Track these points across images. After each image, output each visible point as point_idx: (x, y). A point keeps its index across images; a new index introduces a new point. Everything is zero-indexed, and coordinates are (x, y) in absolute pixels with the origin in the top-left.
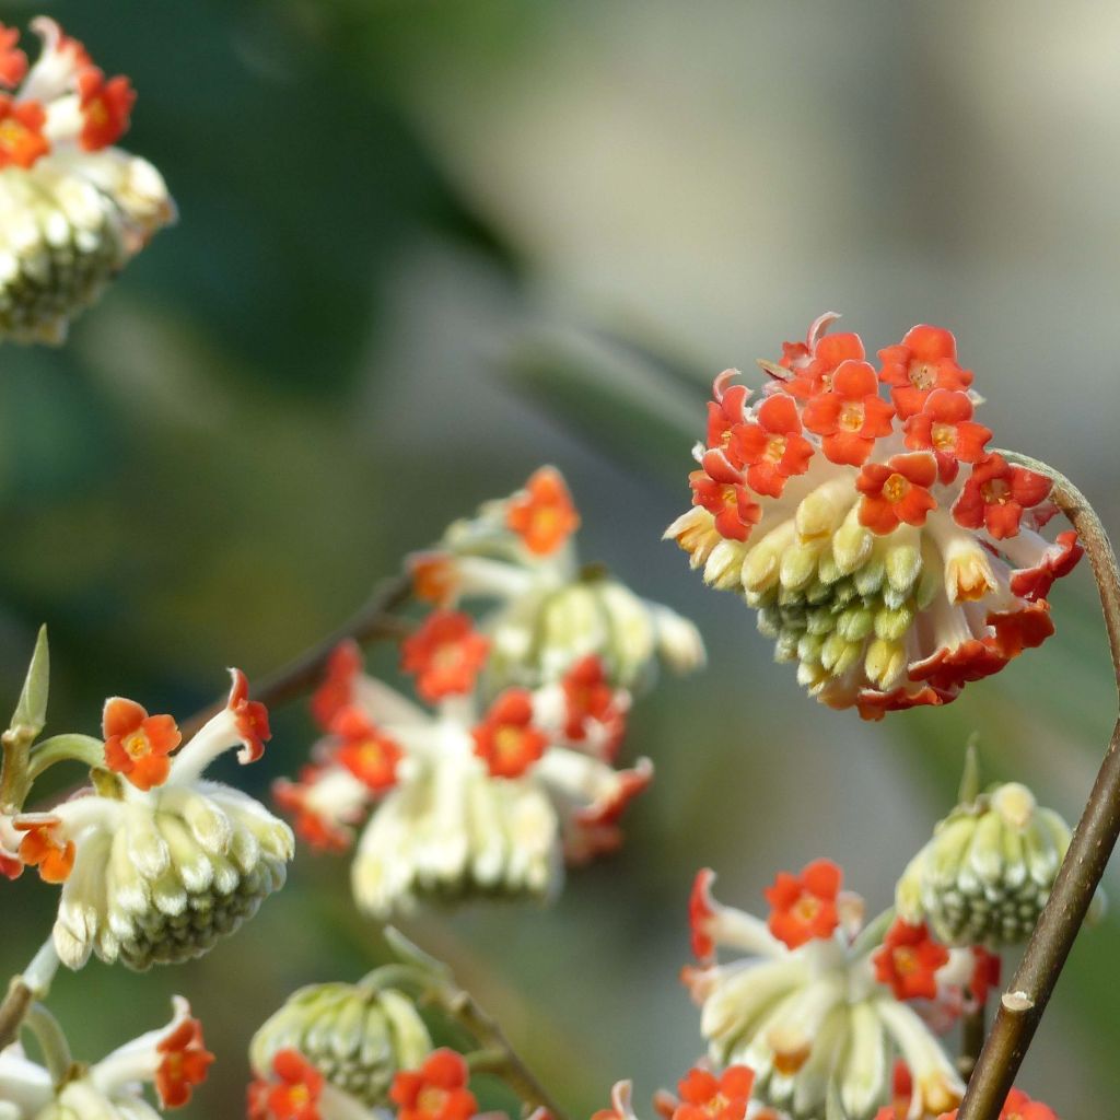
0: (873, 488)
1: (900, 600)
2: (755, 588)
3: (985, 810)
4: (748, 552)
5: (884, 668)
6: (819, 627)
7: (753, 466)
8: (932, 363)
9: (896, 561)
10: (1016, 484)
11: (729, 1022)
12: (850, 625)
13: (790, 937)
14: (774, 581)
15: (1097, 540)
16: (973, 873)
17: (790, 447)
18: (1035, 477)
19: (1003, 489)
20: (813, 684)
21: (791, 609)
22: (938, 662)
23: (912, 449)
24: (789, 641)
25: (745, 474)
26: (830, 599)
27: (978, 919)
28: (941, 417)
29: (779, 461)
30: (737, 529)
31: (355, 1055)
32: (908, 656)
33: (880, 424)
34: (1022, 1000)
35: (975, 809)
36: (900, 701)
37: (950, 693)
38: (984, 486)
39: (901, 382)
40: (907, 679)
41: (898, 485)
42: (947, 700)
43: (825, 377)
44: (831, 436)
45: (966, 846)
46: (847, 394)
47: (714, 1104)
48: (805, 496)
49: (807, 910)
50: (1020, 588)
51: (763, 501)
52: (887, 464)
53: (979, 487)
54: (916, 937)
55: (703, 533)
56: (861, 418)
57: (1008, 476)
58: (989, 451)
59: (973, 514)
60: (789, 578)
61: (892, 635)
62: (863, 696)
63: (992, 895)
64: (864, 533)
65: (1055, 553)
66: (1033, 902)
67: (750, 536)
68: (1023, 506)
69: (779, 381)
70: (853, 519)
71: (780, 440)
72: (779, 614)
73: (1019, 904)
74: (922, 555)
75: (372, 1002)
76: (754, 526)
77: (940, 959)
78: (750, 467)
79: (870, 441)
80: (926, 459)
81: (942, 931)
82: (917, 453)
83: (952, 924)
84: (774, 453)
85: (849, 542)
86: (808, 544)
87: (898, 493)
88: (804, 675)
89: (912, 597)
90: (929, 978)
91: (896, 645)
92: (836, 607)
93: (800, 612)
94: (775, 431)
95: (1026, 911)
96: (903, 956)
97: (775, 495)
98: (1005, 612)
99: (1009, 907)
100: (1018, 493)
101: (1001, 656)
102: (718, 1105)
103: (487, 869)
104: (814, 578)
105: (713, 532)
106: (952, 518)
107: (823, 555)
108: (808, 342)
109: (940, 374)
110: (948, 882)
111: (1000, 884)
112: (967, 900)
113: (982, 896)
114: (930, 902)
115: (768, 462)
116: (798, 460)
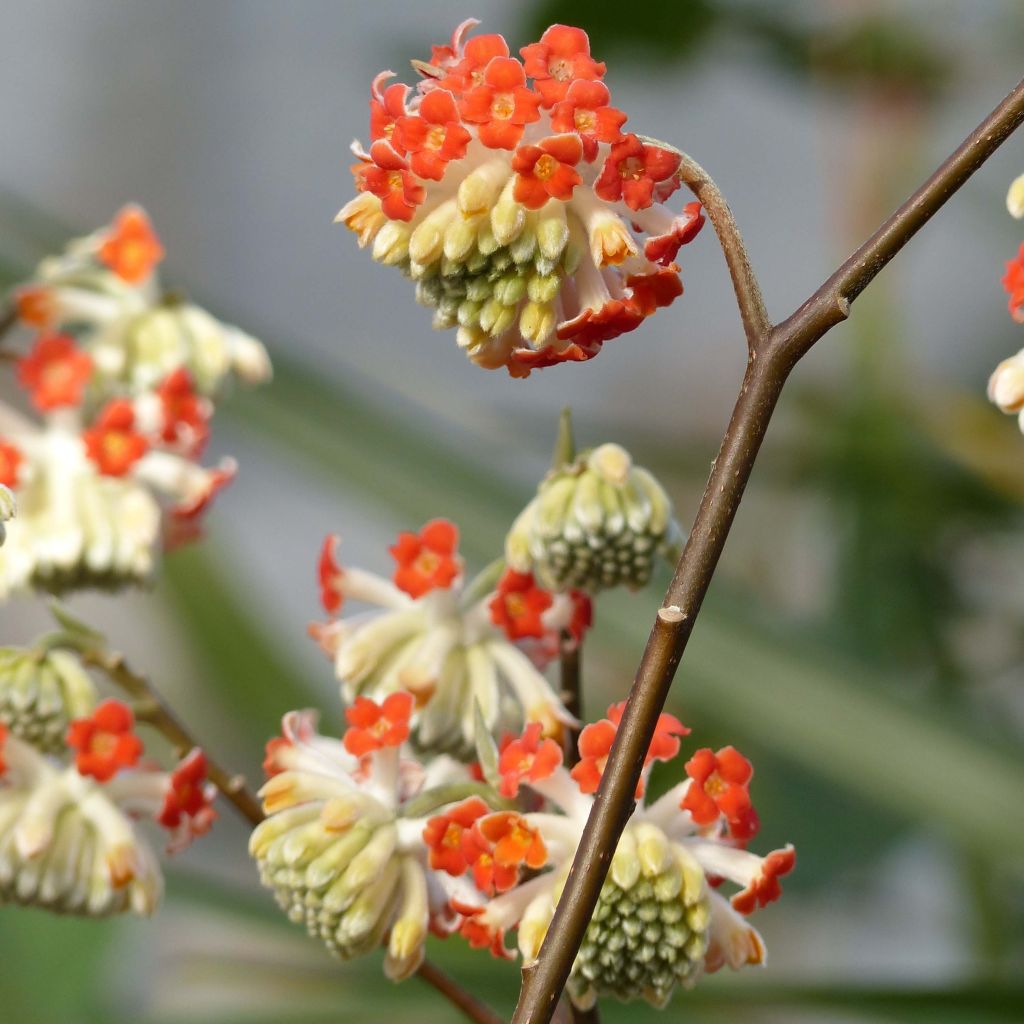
0: (526, 168)
1: (550, 267)
2: (421, 262)
3: (583, 469)
4: (414, 229)
5: (536, 329)
6: (478, 294)
7: (415, 154)
8: (568, 58)
9: (547, 232)
10: (649, 160)
11: (361, 665)
12: (506, 291)
13: (412, 588)
14: (439, 253)
15: (721, 209)
16: (577, 523)
17: (449, 135)
18: (666, 154)
19: (636, 166)
20: (470, 347)
21: (451, 279)
22: (584, 321)
23: (559, 131)
24: (449, 309)
25: (408, 159)
26: (486, 270)
27: (581, 565)
28: (582, 104)
29: (440, 148)
30: (401, 211)
31: (32, 708)
32: (556, 317)
33: (529, 110)
34: (676, 613)
35: (575, 468)
36: (549, 358)
37: (592, 349)
38: (621, 163)
39: (543, 74)
40: (556, 339)
41: (547, 165)
42: (591, 355)
43: (474, 74)
44: (485, 124)
45: (568, 501)
46: (498, 86)
47: (378, 728)
48: (465, 177)
49: (428, 563)
50: (652, 254)
51: (427, 184)
52: (537, 146)
53: (617, 165)
54: (523, 584)
55: (369, 216)
56: (512, 107)
57: (642, 154)
58: (625, 132)
59: (612, 188)
60: (452, 251)
61: (545, 297)
62: (517, 355)
63: (594, 543)
64: (518, 208)
65: (682, 222)
66: (629, 547)
67: (415, 215)
68: (655, 180)
69: (432, 79)
70: (508, 196)
71: (439, 129)
72: (440, 285)
73: (617, 550)
74: (570, 227)
75: (43, 662)
76: (418, 207)
77: (544, 602)
78: (413, 154)
79: (520, 126)
80: (573, 139)
81: (547, 578)
82: (563, 135)
83: (557, 572)
84: (434, 142)
85: (505, 216)
86: (469, 220)
87: (548, 171)
88: (463, 338)
89: (561, 264)
90: (537, 620)
91: (546, 307)
92: (493, 276)
93: (459, 283)
94: (435, 121)
95: (624, 556)
96: (514, 601)
97: (437, 177)
98: (643, 274)
99: (609, 553)
100: (650, 169)
101: (639, 314)
102: (382, 728)
103: (99, 558)
104: (474, 250)
105: (380, 215)
106: (595, 193)
107: (483, 228)
108: (453, 46)
109: (576, 67)
110: (555, 532)
111: (601, 532)
112: (572, 547)
113: (585, 544)
114: (539, 551)
115: (429, 149)
116: (456, 147)
